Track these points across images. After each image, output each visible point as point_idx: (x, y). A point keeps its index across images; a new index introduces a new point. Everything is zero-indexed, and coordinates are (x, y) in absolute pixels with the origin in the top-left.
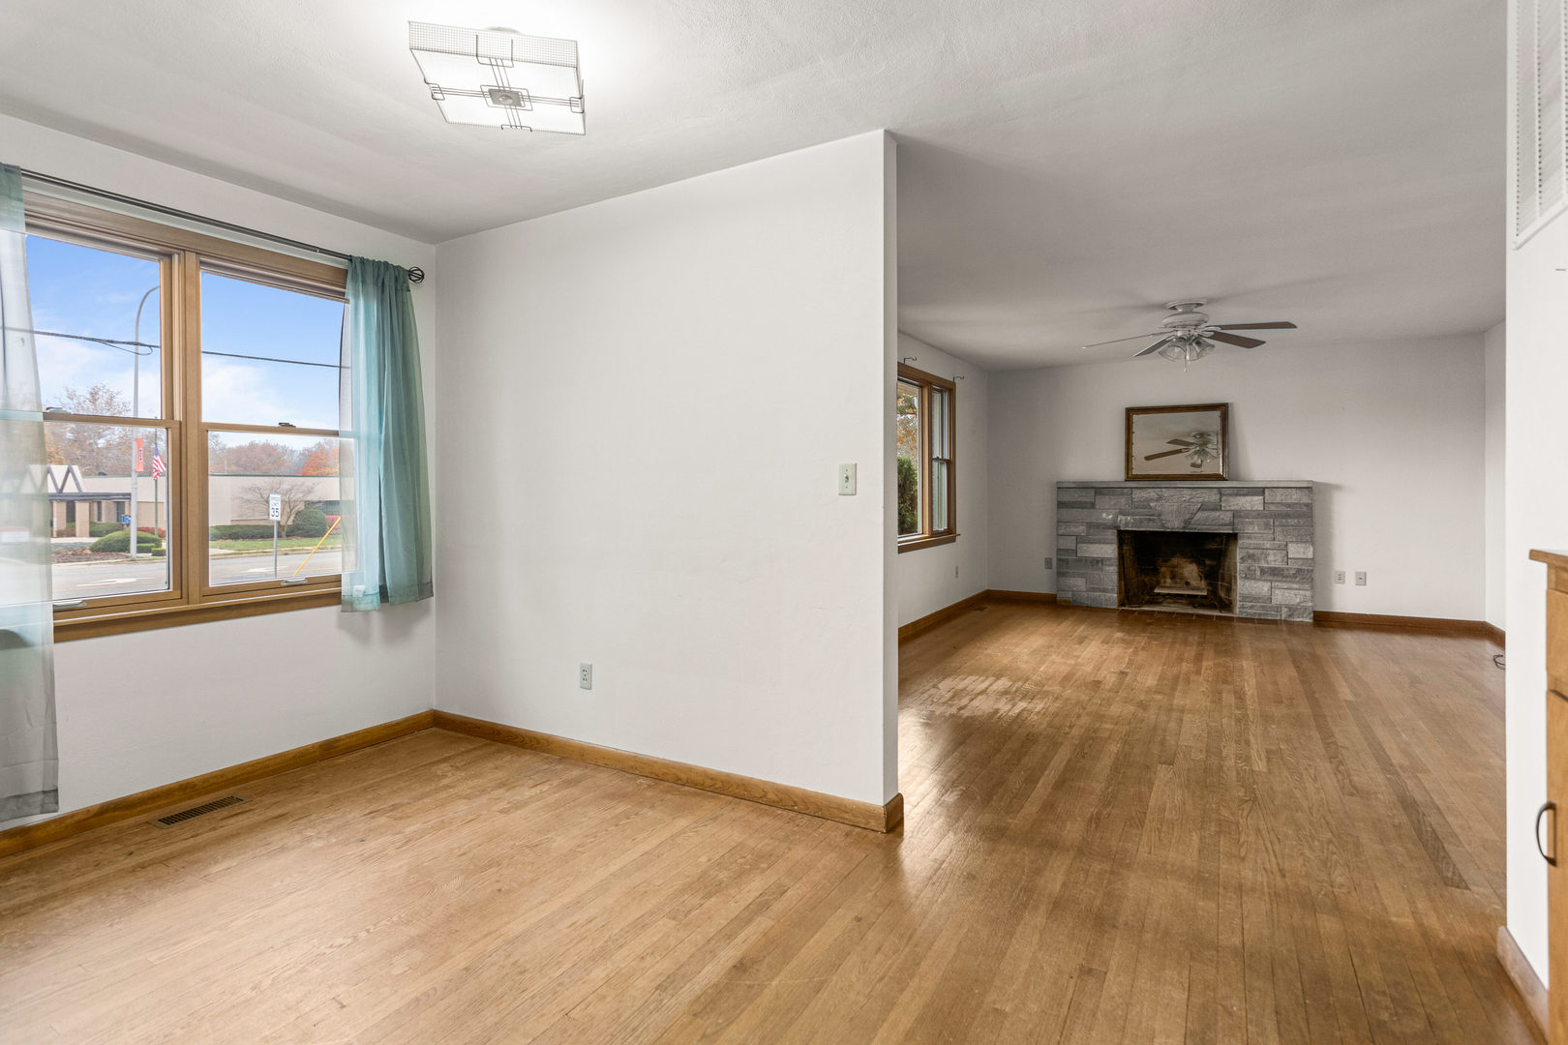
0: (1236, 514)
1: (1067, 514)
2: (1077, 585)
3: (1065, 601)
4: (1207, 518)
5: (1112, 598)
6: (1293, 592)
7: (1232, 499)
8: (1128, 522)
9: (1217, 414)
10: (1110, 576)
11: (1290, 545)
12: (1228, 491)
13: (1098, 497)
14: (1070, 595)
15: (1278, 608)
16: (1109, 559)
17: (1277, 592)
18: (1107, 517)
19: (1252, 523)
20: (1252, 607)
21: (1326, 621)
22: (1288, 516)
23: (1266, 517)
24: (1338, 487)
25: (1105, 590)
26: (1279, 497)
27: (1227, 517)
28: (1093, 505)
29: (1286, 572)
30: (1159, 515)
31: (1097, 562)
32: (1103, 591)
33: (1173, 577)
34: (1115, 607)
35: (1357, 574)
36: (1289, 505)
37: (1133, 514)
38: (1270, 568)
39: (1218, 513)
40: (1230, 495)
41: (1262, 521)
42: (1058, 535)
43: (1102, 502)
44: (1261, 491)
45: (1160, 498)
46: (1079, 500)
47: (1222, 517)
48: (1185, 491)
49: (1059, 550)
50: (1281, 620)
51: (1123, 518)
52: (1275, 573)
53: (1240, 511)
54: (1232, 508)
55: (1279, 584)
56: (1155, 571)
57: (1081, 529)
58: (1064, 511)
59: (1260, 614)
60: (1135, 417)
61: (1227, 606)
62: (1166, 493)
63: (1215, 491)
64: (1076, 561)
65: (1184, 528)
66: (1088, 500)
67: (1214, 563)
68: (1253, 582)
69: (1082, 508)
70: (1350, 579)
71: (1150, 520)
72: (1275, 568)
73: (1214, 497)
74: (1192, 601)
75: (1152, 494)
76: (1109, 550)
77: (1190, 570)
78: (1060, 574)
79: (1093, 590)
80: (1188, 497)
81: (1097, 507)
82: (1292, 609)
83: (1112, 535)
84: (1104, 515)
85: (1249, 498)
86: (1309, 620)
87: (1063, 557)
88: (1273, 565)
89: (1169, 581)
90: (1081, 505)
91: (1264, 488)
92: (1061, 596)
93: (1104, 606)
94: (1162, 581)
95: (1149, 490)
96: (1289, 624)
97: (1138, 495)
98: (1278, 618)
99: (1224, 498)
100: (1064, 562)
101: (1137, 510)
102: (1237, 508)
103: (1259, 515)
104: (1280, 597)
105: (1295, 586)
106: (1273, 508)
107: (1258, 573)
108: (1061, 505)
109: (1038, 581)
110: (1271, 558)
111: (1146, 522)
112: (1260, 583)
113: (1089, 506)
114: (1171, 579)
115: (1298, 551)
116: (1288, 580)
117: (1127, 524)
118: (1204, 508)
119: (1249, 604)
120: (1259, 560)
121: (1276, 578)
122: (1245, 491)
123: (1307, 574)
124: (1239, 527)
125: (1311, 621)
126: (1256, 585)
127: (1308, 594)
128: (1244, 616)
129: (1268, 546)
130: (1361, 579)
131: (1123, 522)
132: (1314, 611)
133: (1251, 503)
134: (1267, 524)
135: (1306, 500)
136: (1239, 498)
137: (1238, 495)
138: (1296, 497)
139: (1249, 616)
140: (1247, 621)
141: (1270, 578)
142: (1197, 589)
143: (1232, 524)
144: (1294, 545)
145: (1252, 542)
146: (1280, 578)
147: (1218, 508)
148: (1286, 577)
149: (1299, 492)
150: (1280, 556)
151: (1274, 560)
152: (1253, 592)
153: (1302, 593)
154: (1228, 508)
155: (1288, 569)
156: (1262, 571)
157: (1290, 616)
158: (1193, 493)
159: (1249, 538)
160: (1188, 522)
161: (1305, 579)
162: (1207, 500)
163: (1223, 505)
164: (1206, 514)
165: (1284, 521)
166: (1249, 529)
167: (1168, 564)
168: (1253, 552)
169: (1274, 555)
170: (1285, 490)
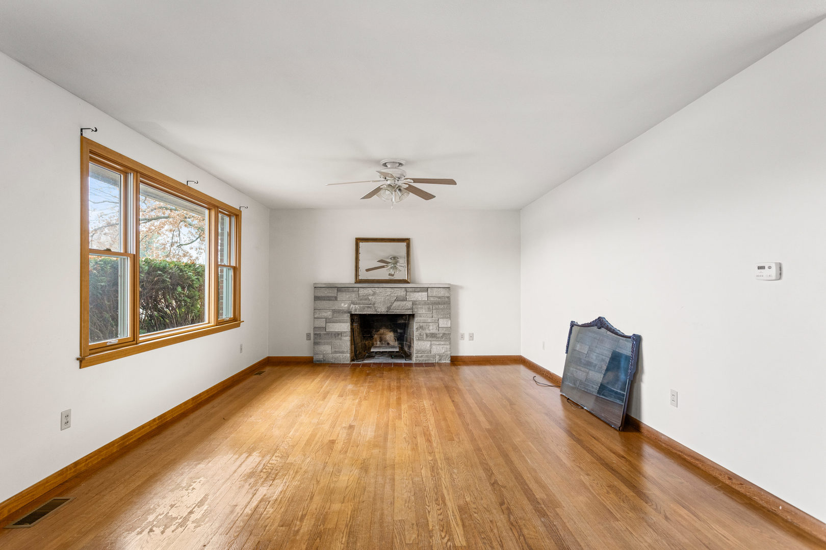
0: (414, 303)
1: (322, 304)
2: (326, 351)
3: (318, 361)
4: (399, 306)
5: (345, 356)
6: (441, 346)
7: (412, 294)
8: (357, 309)
9: (404, 244)
10: (345, 343)
11: (440, 320)
12: (410, 290)
13: (339, 293)
14: (321, 357)
15: (434, 356)
16: (345, 332)
17: (434, 347)
18: (344, 306)
19: (422, 308)
20: (422, 356)
21: (456, 361)
22: (439, 303)
23: (428, 304)
24: (461, 287)
25: (343, 352)
26: (435, 293)
27: (409, 305)
28: (336, 298)
29: (438, 336)
30: (374, 304)
31: (338, 335)
32: (342, 353)
33: (381, 341)
34: (348, 362)
35: (470, 334)
36: (439, 297)
37: (359, 304)
38: (430, 333)
39: (405, 302)
40: (411, 292)
41: (427, 307)
42: (315, 318)
43: (342, 296)
44: (426, 289)
45: (374, 294)
46: (328, 295)
47: (407, 305)
48: (388, 289)
49: (315, 328)
50: (435, 363)
51: (354, 306)
52: (433, 336)
53: (417, 301)
54: (412, 299)
55: (435, 342)
56: (371, 337)
57: (329, 314)
58: (318, 302)
59: (426, 360)
60: (361, 244)
61: (408, 356)
62: (377, 290)
63: (403, 289)
64: (325, 334)
65: (387, 311)
66: (333, 295)
67: (401, 331)
68: (422, 342)
69: (329, 300)
70: (467, 337)
71: (368, 307)
72: (433, 333)
73: (401, 293)
74: (391, 355)
75: (370, 291)
76: (345, 327)
77: (390, 336)
78: (316, 343)
79: (336, 352)
80: (390, 293)
81: (338, 299)
82: (441, 356)
83: (347, 317)
84: (343, 305)
85: (420, 293)
86: (448, 361)
87: (318, 332)
88: (432, 332)
89: (378, 343)
90: (329, 299)
91: (428, 288)
92: (316, 358)
93: (342, 362)
94: (375, 343)
95: (368, 289)
96: (440, 364)
97: (362, 292)
98: (434, 362)
99: (408, 294)
100: (318, 336)
101: (361, 302)
102: (415, 299)
103: (425, 303)
104: (435, 350)
105: (442, 343)
106: (432, 299)
107: (425, 336)
108: (317, 298)
109: (302, 350)
110: (431, 328)
111: (366, 309)
112: (426, 342)
113: (334, 299)
114: (380, 341)
115: (443, 323)
116: (440, 339)
117: (356, 310)
118: (397, 300)
119: (420, 355)
120: (425, 329)
121: (433, 339)
122: (418, 289)
123: (447, 336)
124: (416, 310)
125: (450, 362)
126: (423, 344)
127: (448, 347)
128: (418, 362)
129: (429, 321)
130: (471, 337)
131: (354, 308)
132: (451, 356)
133: (421, 296)
134: (429, 308)
135: (447, 295)
136: (415, 293)
137: (415, 292)
138: (443, 293)
139: (420, 362)
140: (419, 365)
141: (430, 339)
142: (393, 347)
143: (412, 309)
144: (442, 320)
145: (422, 319)
146: (435, 339)
147: (405, 299)
148: (438, 338)
149: (444, 290)
150: (435, 326)
151: (432, 329)
152: (422, 348)
153: (445, 346)
154: (410, 300)
155: (439, 334)
156: (427, 335)
157: (440, 360)
158: (392, 291)
159: (421, 317)
160: (389, 308)
161: (447, 339)
162: (399, 295)
163: (407, 298)
164: (399, 303)
165: (437, 306)
166: (421, 312)
167: (378, 333)
168: (422, 325)
169: (433, 326)
170: (438, 289)
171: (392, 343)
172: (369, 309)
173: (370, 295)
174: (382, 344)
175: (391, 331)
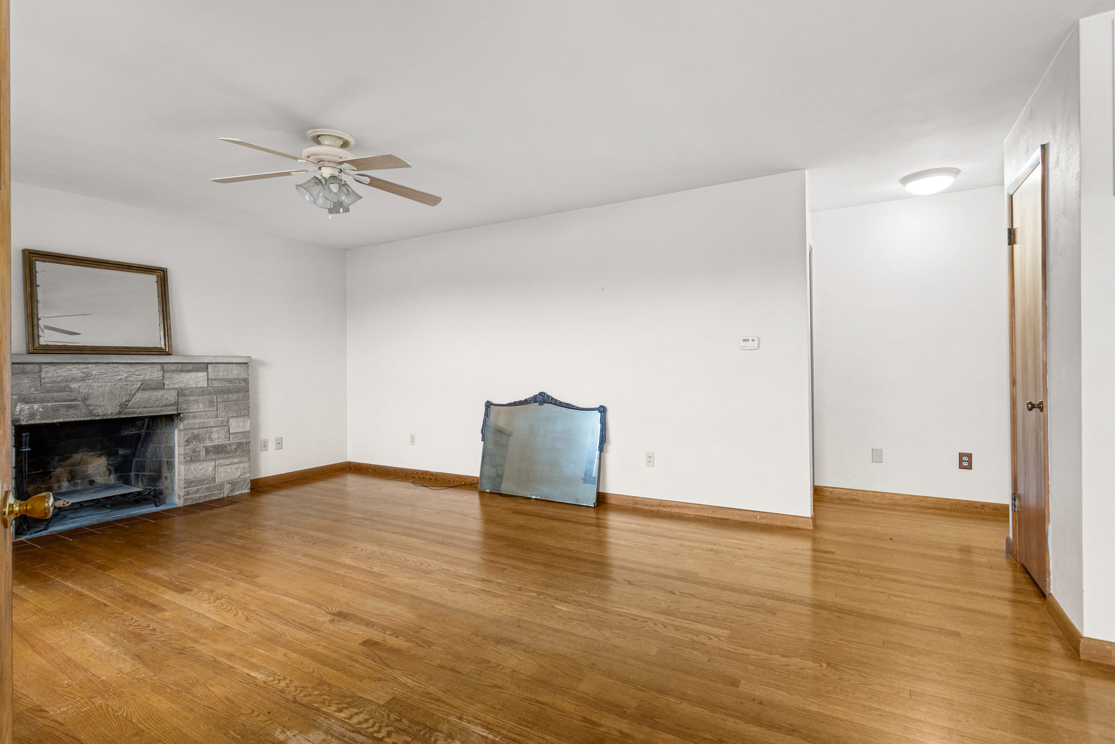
0: (181, 393)
4: (147, 400)
6: (234, 466)
7: (176, 376)
9: (152, 277)
11: (231, 420)
12: (172, 367)
15: (221, 486)
17: (221, 469)
19: (197, 401)
20: (198, 490)
21: (260, 487)
22: (228, 391)
23: (210, 394)
26: (222, 372)
27: (171, 396)
29: (228, 448)
30: (85, 398)
33: (73, 479)
35: (277, 439)
36: (230, 381)
37: (42, 401)
38: (214, 447)
39: (161, 393)
40: (173, 371)
41: (206, 398)
44: (203, 366)
45: (85, 377)
47: (165, 396)
48: (121, 367)
50: (223, 498)
51: (26, 407)
52: (219, 450)
53: (185, 389)
54: (176, 386)
55: (222, 461)
59: (205, 497)
60: (39, 265)
61: (163, 497)
62: (94, 370)
63: (159, 366)
65: (120, 413)
67: (129, 451)
68: (198, 464)
70: (272, 445)
71: (70, 406)
72: (219, 446)
73: (153, 374)
74: (106, 503)
75: (76, 371)
80: (126, 375)
82: (233, 484)
85: (193, 375)
86: (246, 490)
88: (216, 442)
89: (65, 484)
91: (207, 363)
94: (55, 486)
95: (68, 367)
96: (231, 499)
97: (50, 374)
98: (221, 496)
99: (167, 375)
101: (49, 395)
102: (182, 385)
103: (203, 392)
104: (223, 475)
105: (236, 460)
106: (216, 384)
107: (203, 453)
110: (215, 436)
111: (64, 411)
112: (205, 464)
114: (69, 481)
115: (236, 425)
116: (231, 454)
117: (32, 415)
118: (145, 387)
119: (195, 488)
120: (204, 439)
121: (219, 456)
122: (190, 367)
123: (244, 447)
124: (184, 406)
125: (249, 491)
126: (200, 467)
127: (247, 465)
128: (188, 503)
129: (212, 424)
130: (279, 444)
131: (27, 412)
132: (251, 480)
133: (196, 380)
134: (211, 402)
135: (243, 376)
136: (183, 374)
137: (182, 371)
138: (235, 372)
139: (194, 502)
140: (191, 509)
141: (214, 457)
142: (109, 487)
143: (177, 404)
144: (235, 420)
145: (197, 421)
146: (223, 455)
147: (160, 386)
148: (228, 453)
149: (238, 366)
150: (223, 433)
151: (218, 438)
152: (198, 475)
153: (241, 465)
154: (172, 386)
155: (230, 445)
156: (207, 450)
157: (232, 491)
158: (132, 370)
159: (194, 417)
160: (124, 406)
161: (243, 452)
162: (148, 377)
163: (166, 383)
164: (146, 394)
165: (226, 396)
166: (195, 408)
167: (69, 461)
168: (196, 432)
169: (218, 432)
170: (227, 365)
171: (100, 480)
172: (71, 411)
173: (74, 379)
174: (76, 484)
175: (100, 455)
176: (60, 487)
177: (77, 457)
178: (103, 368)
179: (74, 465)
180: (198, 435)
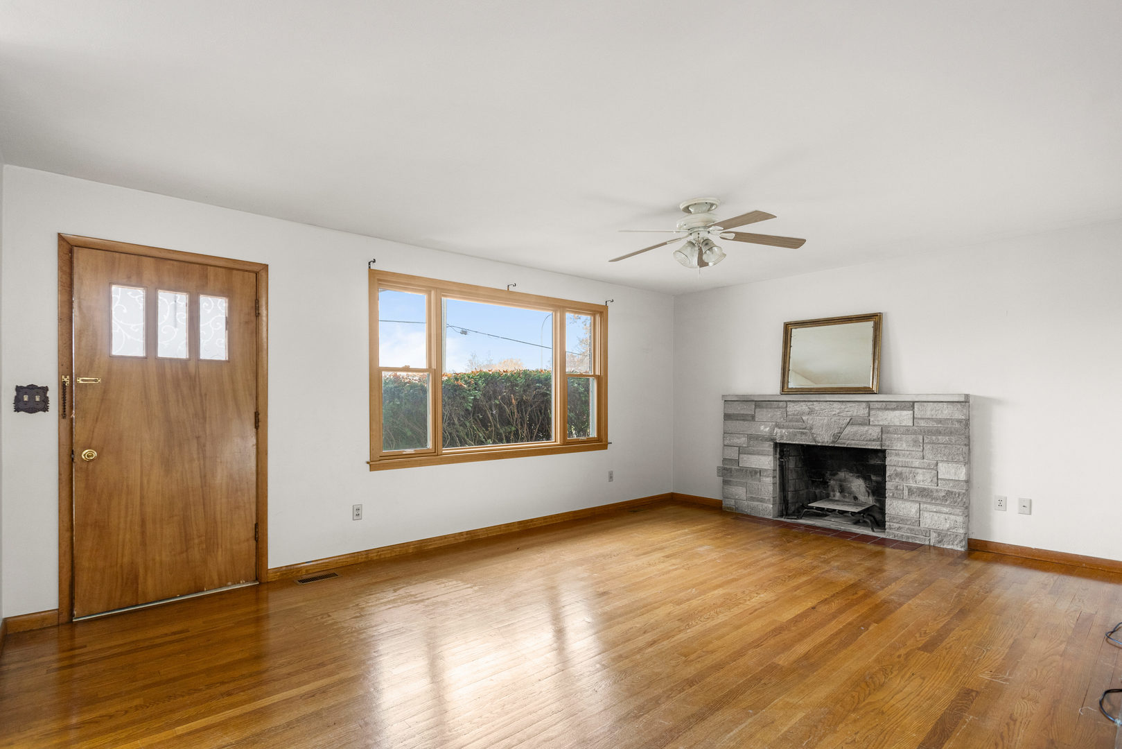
0: (884, 429)
1: (734, 425)
2: (739, 494)
3: (728, 508)
4: (855, 434)
5: (768, 508)
6: (943, 516)
7: (880, 413)
8: (783, 435)
9: (869, 325)
10: (767, 487)
11: (940, 465)
12: (877, 405)
13: (757, 410)
14: (732, 503)
15: (927, 532)
16: (766, 470)
17: (926, 514)
18: (765, 429)
19: (900, 439)
20: (899, 528)
21: (978, 550)
22: (938, 432)
23: (915, 433)
24: (998, 402)
25: (762, 500)
26: (929, 412)
27: (874, 432)
28: (753, 418)
29: (935, 494)
30: (811, 428)
31: (756, 473)
32: (761, 502)
33: (842, 491)
34: (770, 517)
35: (1021, 500)
36: (939, 421)
37: (788, 427)
38: (918, 488)
39: (866, 428)
40: (879, 409)
41: (910, 437)
42: (725, 445)
43: (762, 415)
44: (911, 405)
45: (811, 412)
46: (742, 412)
47: (870, 432)
48: (836, 405)
49: (724, 460)
50: (930, 546)
51: (779, 431)
52: (924, 493)
53: (890, 426)
54: (881, 423)
55: (928, 506)
56: (825, 484)
57: (742, 441)
58: (729, 423)
59: (908, 537)
60: (796, 332)
61: (880, 524)
62: (817, 406)
63: (864, 404)
64: (737, 470)
65: (833, 442)
66: (749, 413)
67: (879, 479)
68: (900, 502)
69: (744, 420)
70: (1013, 506)
71: (802, 433)
72: (924, 489)
73: (861, 411)
74: (857, 519)
75: (804, 407)
76: (766, 462)
77: (858, 485)
78: (725, 482)
79: (752, 499)
80: (838, 411)
81: (757, 419)
82: (942, 535)
83: (768, 447)
84: (762, 428)
85: (897, 413)
86: (960, 547)
87: (728, 467)
88: (921, 485)
89: (838, 494)
90: (743, 418)
91: (914, 402)
92: (727, 503)
93: (761, 516)
94: (832, 493)
95: (802, 404)
96: (942, 553)
97: (792, 408)
98: (927, 543)
99: (872, 412)
100: (728, 472)
101: (791, 424)
102: (886, 423)
103: (907, 431)
104: (928, 521)
105: (945, 510)
106: (922, 423)
107: (906, 492)
108: (727, 417)
109: (710, 488)
110: (919, 478)
111: (799, 436)
112: (908, 504)
113: (750, 418)
114: (840, 492)
115: (949, 471)
116: (938, 502)
117: (782, 437)
118: (852, 422)
119: (897, 525)
120: (907, 479)
121: (924, 500)
122: (894, 405)
123: (958, 498)
124: (889, 443)
126: (903, 506)
129: (917, 464)
130: (1026, 507)
131: (779, 434)
132: (966, 539)
133: (900, 418)
134: (915, 441)
135: (957, 416)
136: (887, 412)
137: (886, 409)
138: (944, 412)
139: (896, 538)
141: (918, 499)
143: (882, 440)
144: (944, 465)
145: (902, 460)
146: (929, 500)
147: (867, 422)
148: (936, 499)
149: (950, 406)
150: (929, 476)
151: (923, 480)
152: (901, 513)
153: (952, 517)
154: (877, 423)
155: (937, 491)
156: (910, 491)
157: (940, 542)
158: (843, 407)
159: (897, 455)
160: (837, 436)
161: (955, 502)
162: (855, 414)
163: (872, 419)
164: (855, 428)
165: (934, 438)
166: (898, 446)
167: (836, 477)
168: (899, 469)
169: (924, 474)
170: (935, 404)
171: (862, 498)
172: (803, 437)
173: (803, 413)
174: (844, 497)
175: (858, 477)
176: (834, 496)
177: (842, 475)
178: (823, 405)
179: (840, 480)
180: (901, 473)
